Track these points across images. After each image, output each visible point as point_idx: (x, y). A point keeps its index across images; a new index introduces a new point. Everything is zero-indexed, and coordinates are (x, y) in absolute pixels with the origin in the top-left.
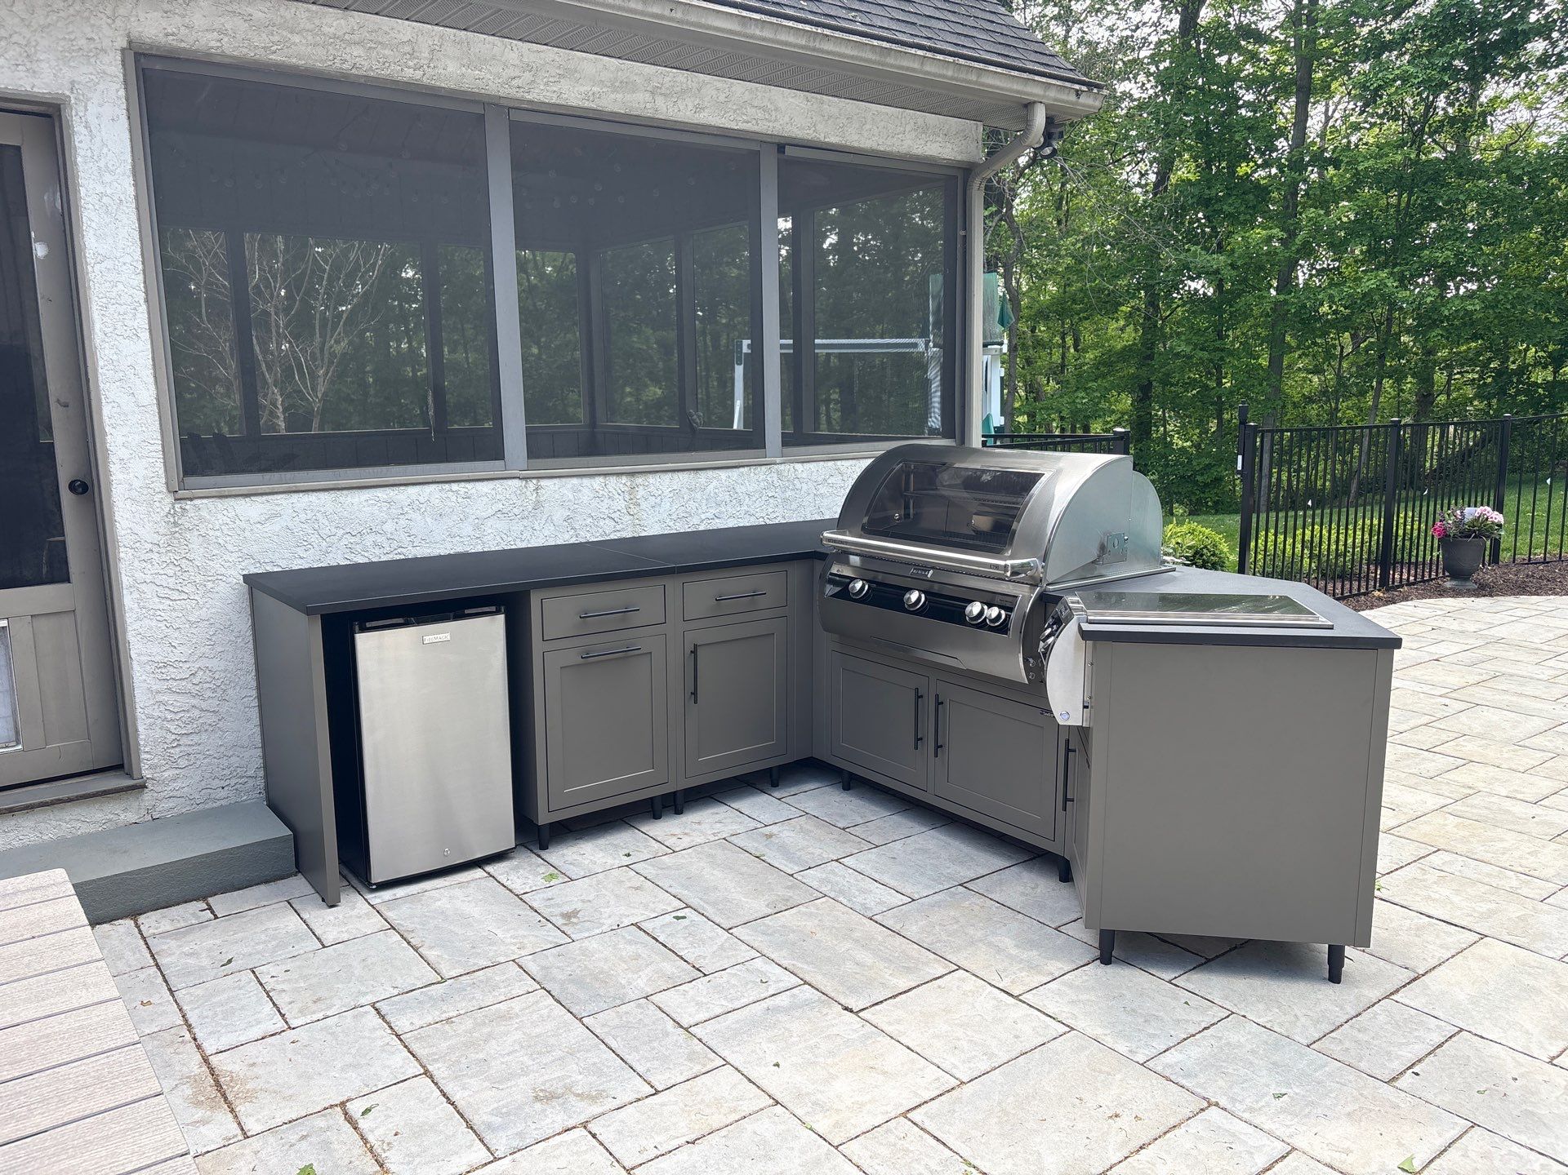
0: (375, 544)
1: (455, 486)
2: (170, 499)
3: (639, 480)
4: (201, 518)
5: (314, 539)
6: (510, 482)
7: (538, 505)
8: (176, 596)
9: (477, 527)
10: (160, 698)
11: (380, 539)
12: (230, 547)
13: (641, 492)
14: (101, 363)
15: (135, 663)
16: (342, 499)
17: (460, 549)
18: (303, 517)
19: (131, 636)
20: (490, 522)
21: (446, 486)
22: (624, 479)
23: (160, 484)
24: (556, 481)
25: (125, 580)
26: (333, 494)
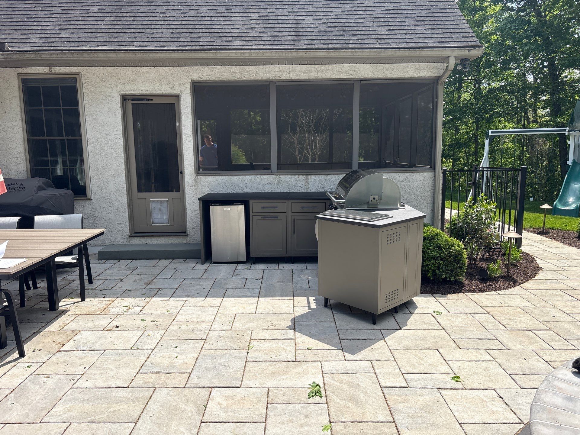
0: (238, 189)
1: (258, 176)
2: (195, 176)
3: (309, 177)
4: (201, 180)
5: (225, 186)
6: (272, 176)
7: (279, 182)
8: (196, 196)
9: (263, 186)
10: (191, 217)
11: (240, 188)
12: (206, 187)
13: (309, 180)
14: (184, 147)
15: (187, 210)
16: (231, 178)
17: (258, 191)
18: (222, 181)
19: (187, 204)
20: (267, 185)
21: (256, 176)
22: (304, 176)
23: (193, 172)
24: (285, 176)
25: (186, 192)
26: (229, 176)
